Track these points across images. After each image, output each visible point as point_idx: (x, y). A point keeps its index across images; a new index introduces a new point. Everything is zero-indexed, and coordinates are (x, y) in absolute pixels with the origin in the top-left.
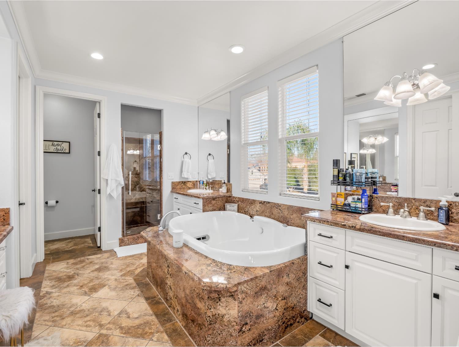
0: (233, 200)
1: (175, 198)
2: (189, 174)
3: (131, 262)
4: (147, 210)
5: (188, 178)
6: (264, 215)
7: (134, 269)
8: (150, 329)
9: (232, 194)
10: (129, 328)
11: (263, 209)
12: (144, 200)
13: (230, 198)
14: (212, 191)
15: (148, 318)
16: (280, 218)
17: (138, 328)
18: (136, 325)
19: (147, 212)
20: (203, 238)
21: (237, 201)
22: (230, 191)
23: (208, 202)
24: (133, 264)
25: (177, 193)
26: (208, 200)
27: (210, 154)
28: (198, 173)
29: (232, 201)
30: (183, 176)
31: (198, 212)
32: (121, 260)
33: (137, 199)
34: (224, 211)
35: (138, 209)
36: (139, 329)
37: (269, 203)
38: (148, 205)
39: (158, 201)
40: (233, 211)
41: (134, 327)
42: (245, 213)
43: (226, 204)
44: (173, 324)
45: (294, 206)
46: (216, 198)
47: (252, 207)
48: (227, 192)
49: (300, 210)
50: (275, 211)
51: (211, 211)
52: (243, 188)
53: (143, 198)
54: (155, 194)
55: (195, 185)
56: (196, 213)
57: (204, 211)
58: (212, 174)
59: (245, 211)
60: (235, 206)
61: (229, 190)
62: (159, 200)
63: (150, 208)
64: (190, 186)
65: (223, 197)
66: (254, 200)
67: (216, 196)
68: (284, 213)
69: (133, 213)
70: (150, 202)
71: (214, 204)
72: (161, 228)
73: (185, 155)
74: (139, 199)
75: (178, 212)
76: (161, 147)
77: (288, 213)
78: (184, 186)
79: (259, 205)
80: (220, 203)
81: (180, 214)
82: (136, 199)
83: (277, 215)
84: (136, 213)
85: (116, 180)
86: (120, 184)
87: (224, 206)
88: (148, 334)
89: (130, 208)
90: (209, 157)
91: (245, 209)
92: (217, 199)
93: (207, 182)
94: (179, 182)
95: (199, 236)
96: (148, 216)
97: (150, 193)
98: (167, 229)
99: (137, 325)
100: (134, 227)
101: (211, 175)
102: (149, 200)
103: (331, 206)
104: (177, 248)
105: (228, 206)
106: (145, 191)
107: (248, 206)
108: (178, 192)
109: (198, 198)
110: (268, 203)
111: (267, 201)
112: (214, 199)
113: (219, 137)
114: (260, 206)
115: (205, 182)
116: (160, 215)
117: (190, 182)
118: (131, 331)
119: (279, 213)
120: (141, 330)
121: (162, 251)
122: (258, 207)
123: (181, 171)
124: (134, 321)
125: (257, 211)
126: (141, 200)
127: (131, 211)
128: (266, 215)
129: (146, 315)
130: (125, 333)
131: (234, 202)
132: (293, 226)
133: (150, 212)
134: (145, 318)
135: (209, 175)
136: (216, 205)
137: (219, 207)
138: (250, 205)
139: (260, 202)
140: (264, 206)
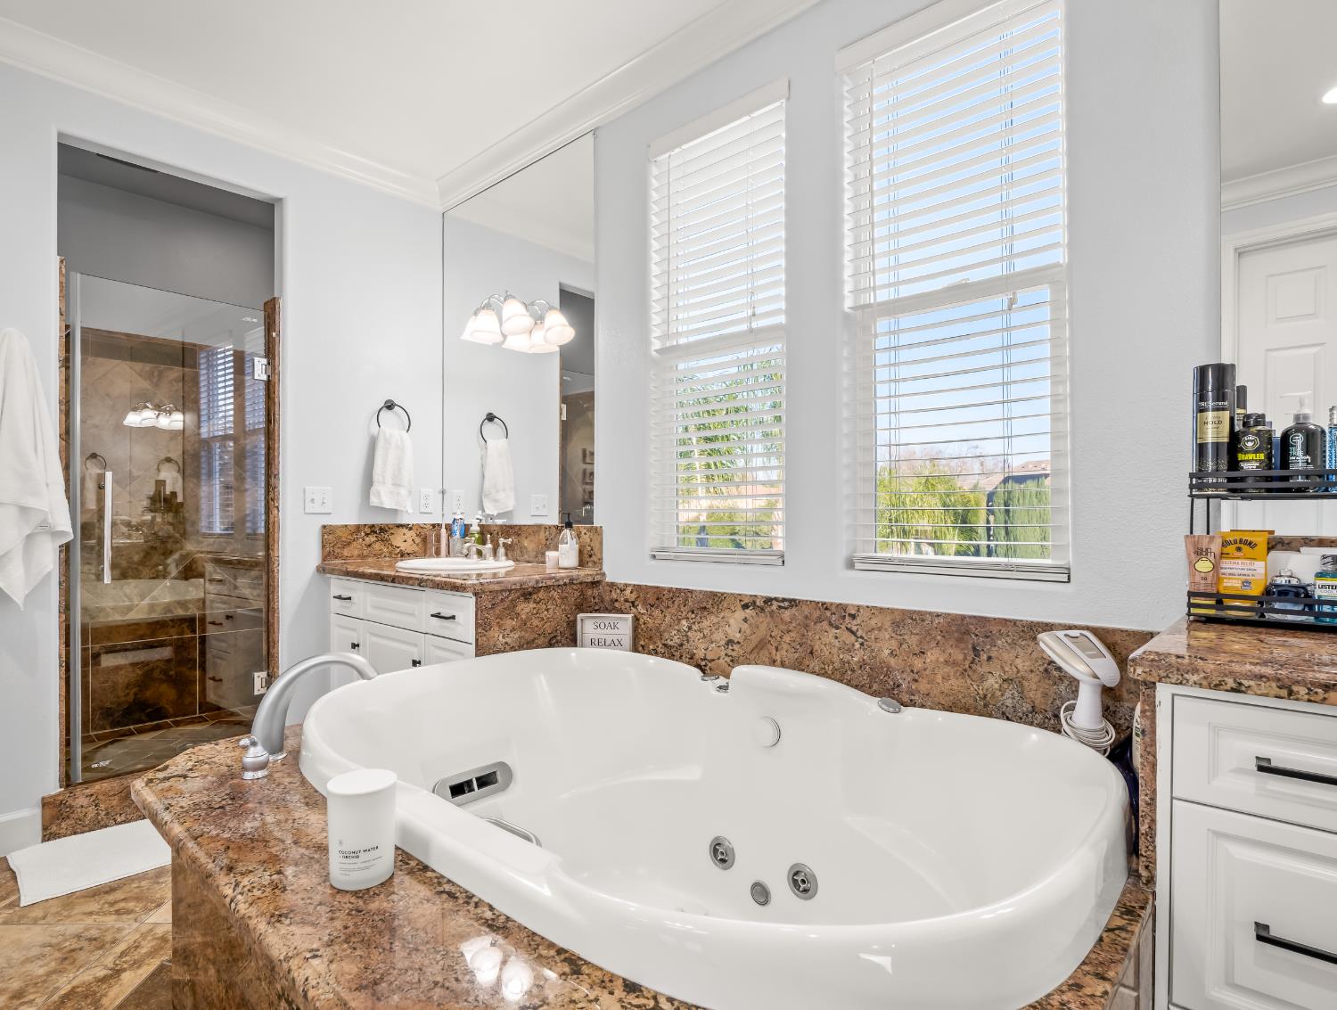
0: (607, 598)
1: (340, 597)
2: (403, 492)
3: (94, 933)
4: (209, 656)
5: (396, 510)
6: (767, 660)
7: (103, 980)
9: (604, 574)
11: (762, 632)
12: (194, 611)
13: (596, 592)
14: (511, 563)
16: (853, 671)
19: (208, 664)
20: (484, 781)
21: (626, 601)
22: (594, 558)
23: (498, 610)
24: (99, 943)
25: (348, 574)
26: (502, 600)
27: (491, 418)
28: (443, 492)
29: (602, 601)
30: (374, 501)
31: (454, 656)
32: (35, 922)
33: (159, 609)
34: (568, 646)
35: (166, 653)
37: (793, 603)
38: (211, 631)
39: (257, 614)
40: (616, 644)
42: (671, 653)
43: (580, 616)
45: (930, 613)
46: (537, 589)
47: (706, 623)
48: (582, 563)
49: (967, 632)
50: (828, 640)
51: (513, 649)
52: (656, 544)
53: (186, 601)
54: (245, 585)
55: (429, 540)
56: (439, 660)
57: (481, 651)
58: (501, 496)
59: (669, 643)
60: (623, 625)
61: (587, 556)
62: (260, 610)
63: (224, 645)
64: (403, 546)
65: (565, 584)
66: (714, 594)
67: (537, 582)
68: (876, 646)
69: (139, 672)
70: (222, 619)
71: (529, 619)
72: (256, 754)
73: (385, 413)
74: (168, 608)
75: (356, 658)
76: (274, 368)
77: (894, 644)
78: (377, 546)
79: (740, 614)
80: (554, 614)
81: (369, 671)
82: (152, 607)
83: (835, 659)
84: (153, 669)
85: (24, 510)
86: (46, 528)
87: (572, 625)
89: (125, 649)
90: (488, 426)
91: (666, 635)
92: (541, 594)
93: (481, 526)
94: (358, 528)
95: (459, 773)
96: (213, 679)
97: (221, 581)
98: (296, 754)
100: (140, 731)
101: (496, 501)
102: (216, 610)
103: (1190, 605)
104: (355, 893)
105: (589, 625)
106: (202, 575)
107: (684, 622)
108: (351, 568)
109: (455, 588)
110: (786, 604)
111: (780, 596)
112: (527, 593)
113: (538, 335)
114: (745, 620)
115: (475, 528)
116: (264, 674)
117: (409, 527)
119: (850, 650)
121: (252, 923)
122: (735, 623)
123: (368, 481)
125: (730, 642)
126: (180, 612)
127: (127, 662)
128: (778, 658)
131: (612, 608)
132: (923, 706)
133: (219, 661)
135: (487, 504)
136: (536, 622)
137: (548, 628)
138: (693, 616)
139: (746, 601)
140: (769, 619)
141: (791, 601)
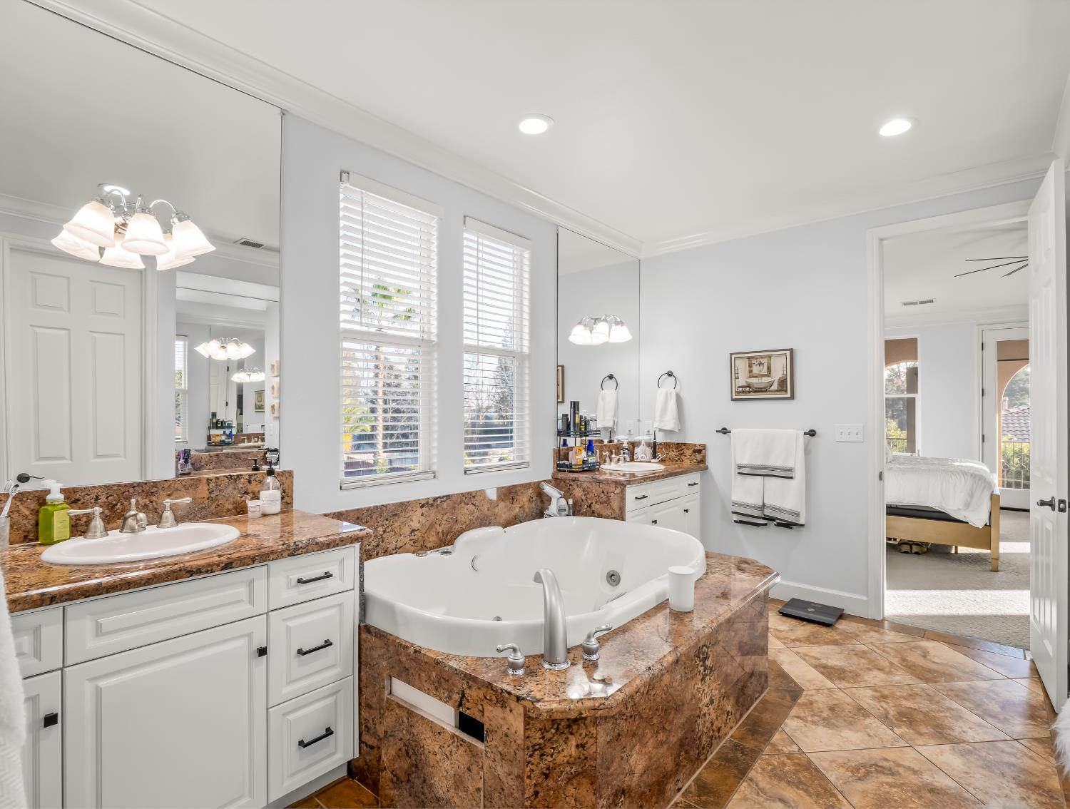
8: (784, 764)
10: (817, 797)
11: (432, 518)
15: (763, 782)
17: (801, 782)
18: (798, 791)
36: (803, 779)
37: (448, 497)
41: (806, 791)
44: (742, 739)
47: (396, 525)
66: (402, 504)
68: (482, 508)
79: (419, 511)
88: (796, 761)
99: (798, 788)
110: (444, 499)
111: (441, 495)
118: (820, 789)
120: (801, 775)
122: (416, 519)
124: (794, 801)
125: (414, 531)
129: (760, 789)
130: (833, 795)
134: (768, 786)
138: (387, 522)
139: (423, 502)
140: (436, 510)
141: (446, 496)
